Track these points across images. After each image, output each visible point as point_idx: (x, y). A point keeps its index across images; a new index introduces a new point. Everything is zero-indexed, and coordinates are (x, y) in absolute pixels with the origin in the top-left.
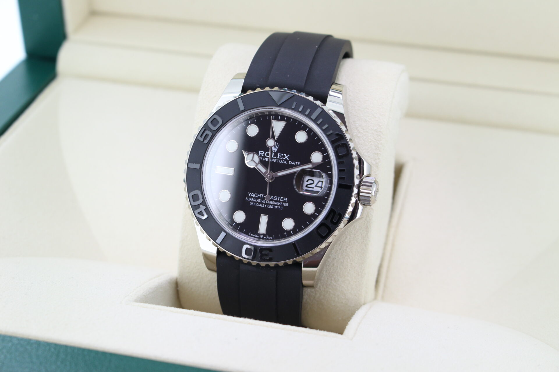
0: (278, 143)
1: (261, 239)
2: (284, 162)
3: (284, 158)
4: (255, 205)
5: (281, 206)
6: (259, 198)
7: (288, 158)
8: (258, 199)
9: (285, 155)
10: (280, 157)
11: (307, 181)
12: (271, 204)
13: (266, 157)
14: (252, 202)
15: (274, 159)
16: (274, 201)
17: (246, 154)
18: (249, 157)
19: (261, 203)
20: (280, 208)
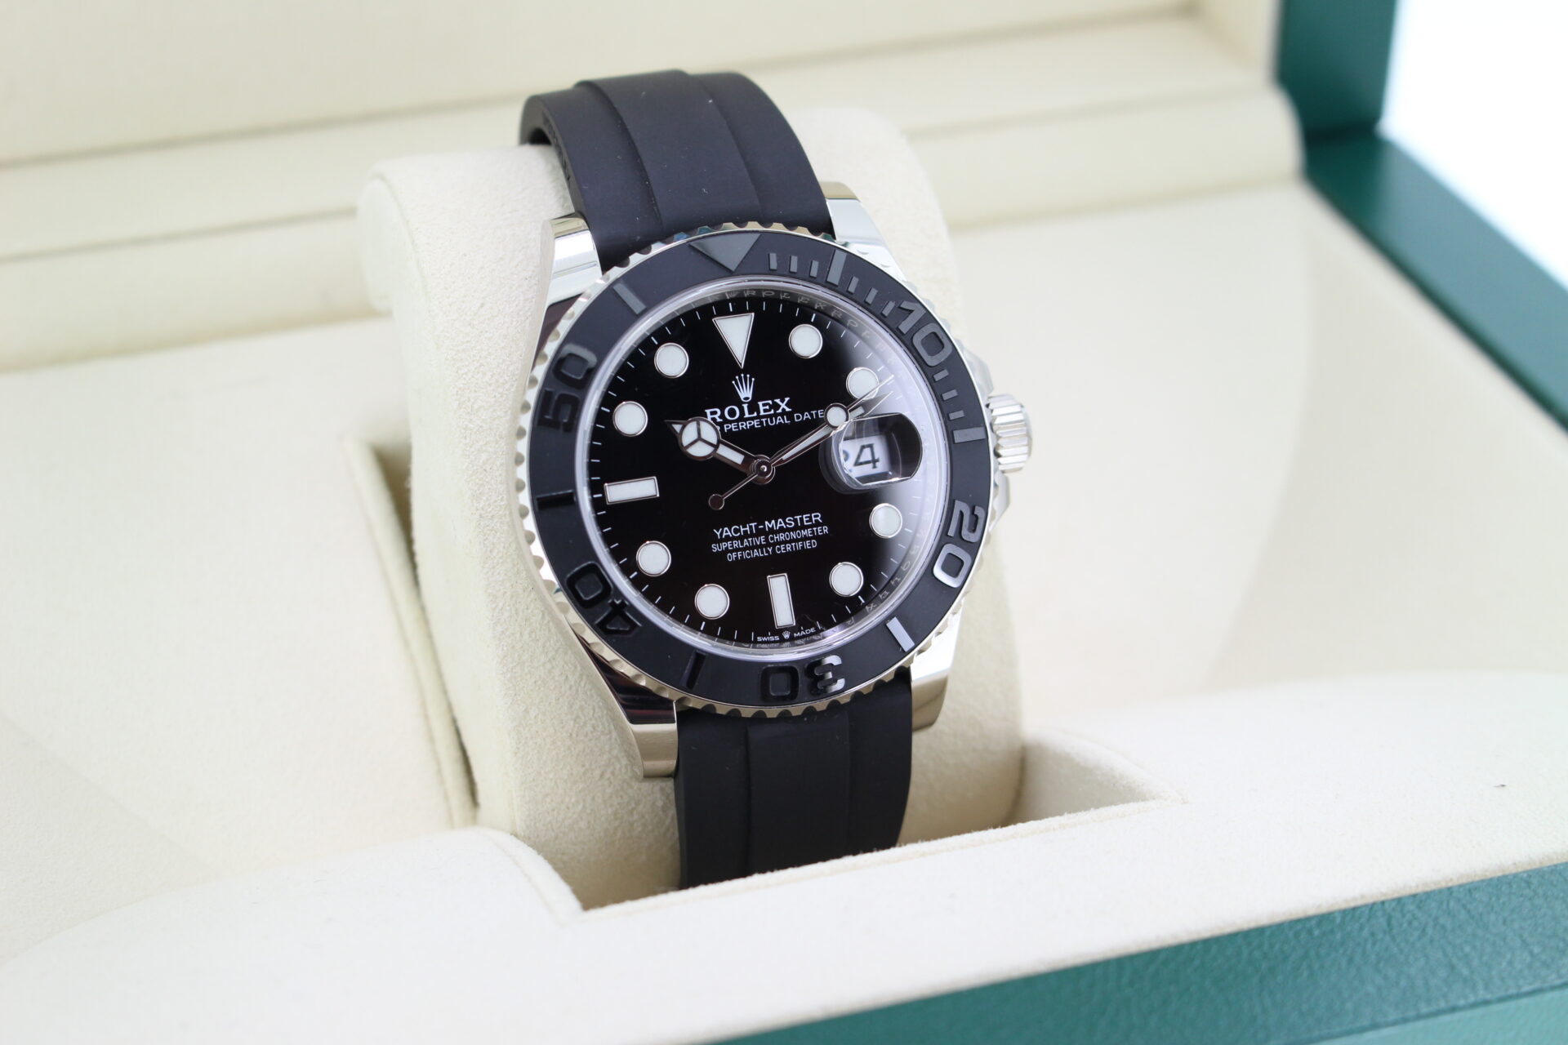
0: (748, 376)
1: (787, 640)
4: (742, 557)
5: (810, 539)
6: (746, 536)
8: (745, 540)
10: (765, 411)
12: (785, 542)
13: (731, 422)
14: (732, 552)
15: (753, 419)
16: (789, 530)
17: (677, 428)
18: (689, 434)
19: (757, 547)
20: (811, 545)
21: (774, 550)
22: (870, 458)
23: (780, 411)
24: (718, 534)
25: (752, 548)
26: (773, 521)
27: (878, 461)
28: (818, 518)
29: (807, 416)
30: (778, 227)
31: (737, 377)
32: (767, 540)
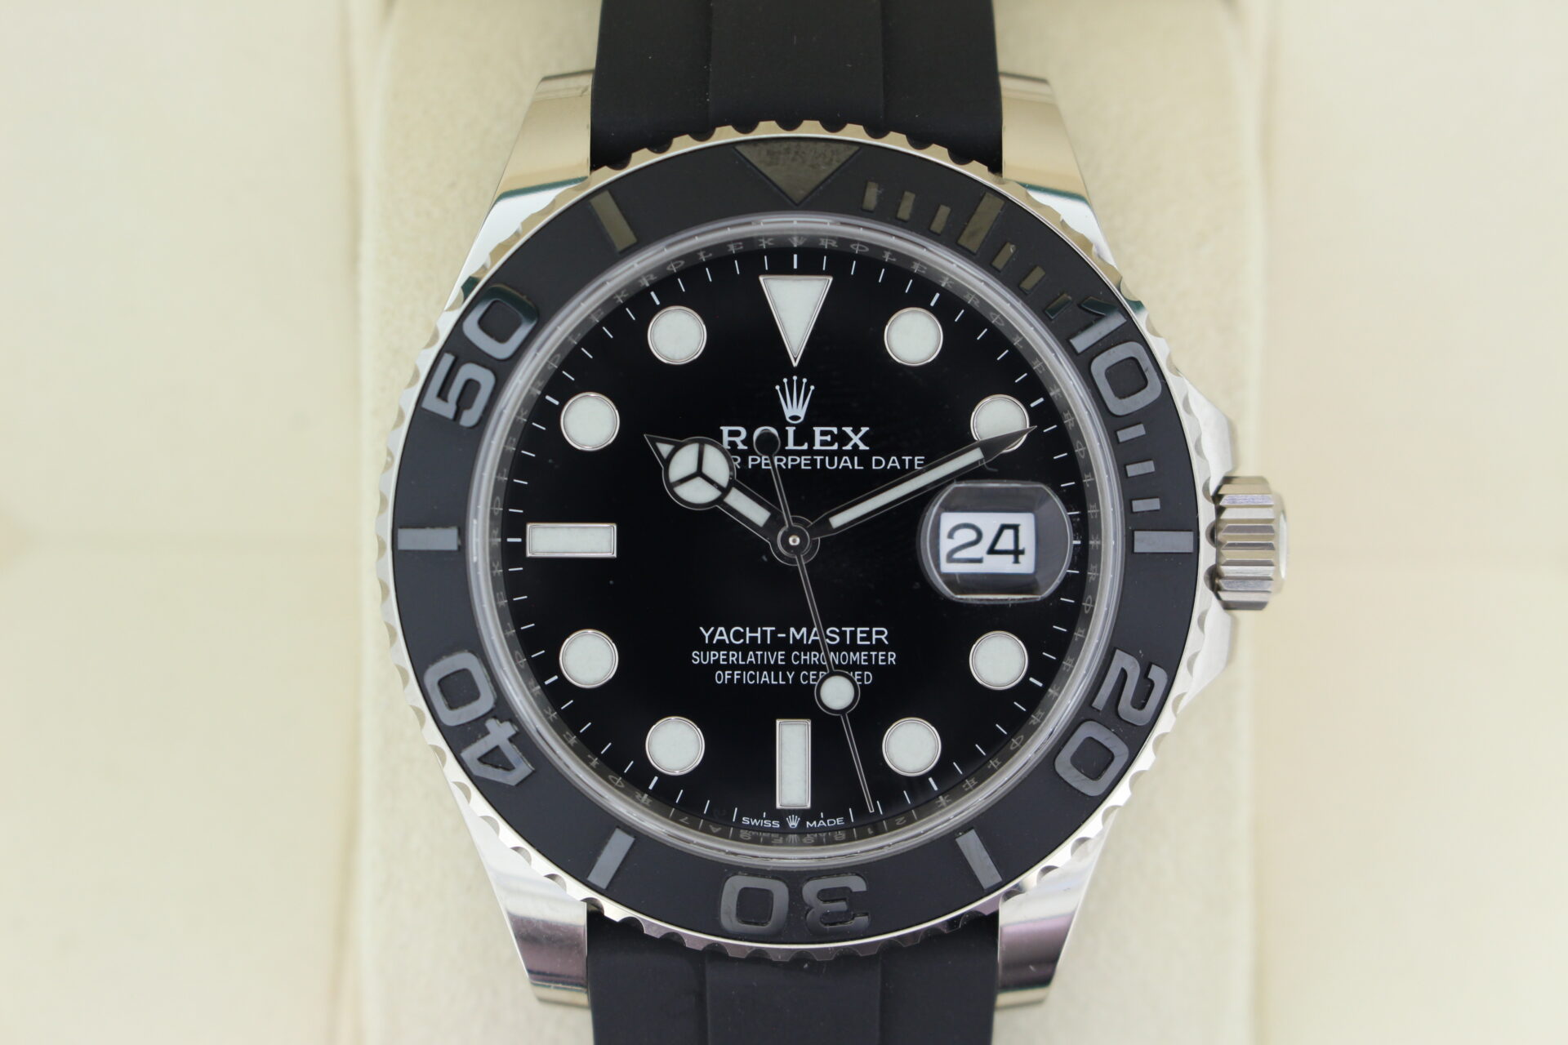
0: (805, 380)
1: (793, 832)
2: (849, 464)
3: (846, 445)
4: (740, 680)
5: (863, 668)
6: (753, 645)
7: (866, 445)
8: (751, 653)
9: (848, 430)
10: (823, 443)
11: (950, 536)
13: (761, 453)
14: (724, 668)
15: (800, 453)
17: (665, 449)
18: (683, 462)
19: (768, 668)
20: (862, 680)
21: (796, 678)
22: (1011, 546)
23: (849, 447)
24: (707, 635)
25: (760, 668)
26: (804, 630)
27: (1022, 552)
28: (883, 637)
29: (894, 462)
30: (896, 141)
31: (785, 380)
32: (787, 658)
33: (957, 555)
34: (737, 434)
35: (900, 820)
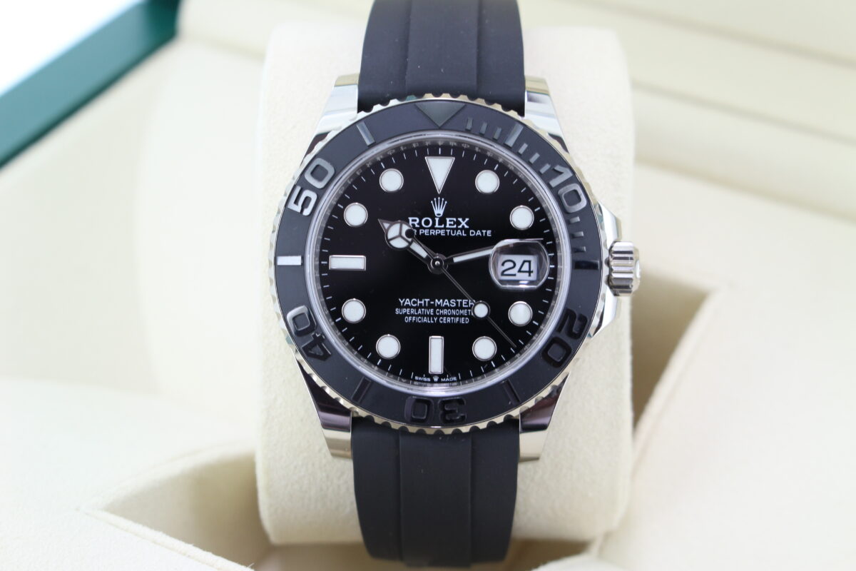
0: (443, 199)
1: (436, 382)
4: (415, 321)
5: (465, 317)
6: (421, 306)
8: (420, 310)
10: (450, 225)
11: (503, 264)
12: (447, 316)
13: (425, 229)
14: (408, 316)
15: (441, 229)
16: (451, 308)
17: (386, 225)
18: (394, 231)
19: (427, 316)
20: (464, 321)
21: (438, 320)
22: (527, 269)
23: (460, 227)
24: (402, 302)
25: (423, 316)
26: (441, 301)
27: (532, 272)
29: (479, 233)
30: (481, 102)
31: (435, 199)
32: (434, 312)
33: (506, 273)
34: (415, 220)
35: (479, 378)
